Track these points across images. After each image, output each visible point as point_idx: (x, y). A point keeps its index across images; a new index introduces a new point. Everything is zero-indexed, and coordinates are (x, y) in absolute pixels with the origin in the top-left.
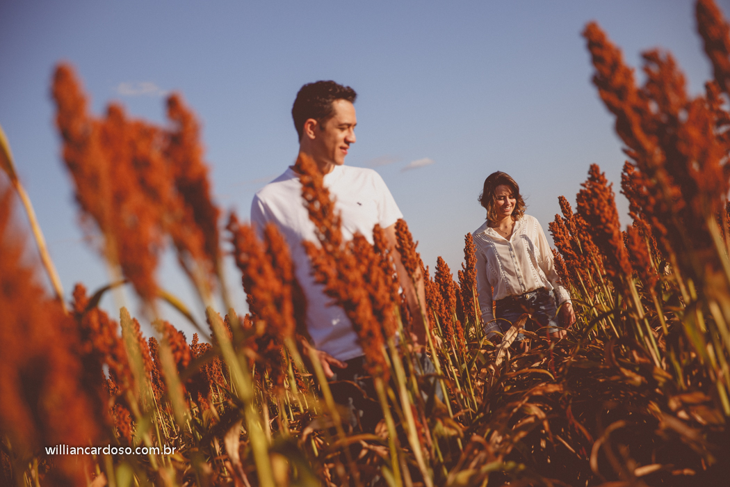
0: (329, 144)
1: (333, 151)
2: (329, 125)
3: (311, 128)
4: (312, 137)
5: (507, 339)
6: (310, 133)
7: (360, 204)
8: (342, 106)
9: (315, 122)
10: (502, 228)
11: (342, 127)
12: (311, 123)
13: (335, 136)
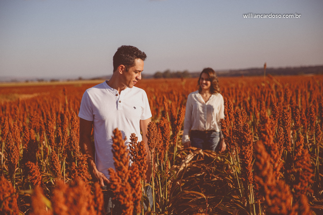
0: (128, 78)
1: (130, 82)
2: (131, 70)
3: (122, 69)
4: (121, 73)
5: (188, 158)
6: (120, 71)
7: (135, 108)
8: (138, 61)
9: (124, 67)
10: (205, 95)
11: (136, 72)
12: (122, 67)
13: (132, 75)
